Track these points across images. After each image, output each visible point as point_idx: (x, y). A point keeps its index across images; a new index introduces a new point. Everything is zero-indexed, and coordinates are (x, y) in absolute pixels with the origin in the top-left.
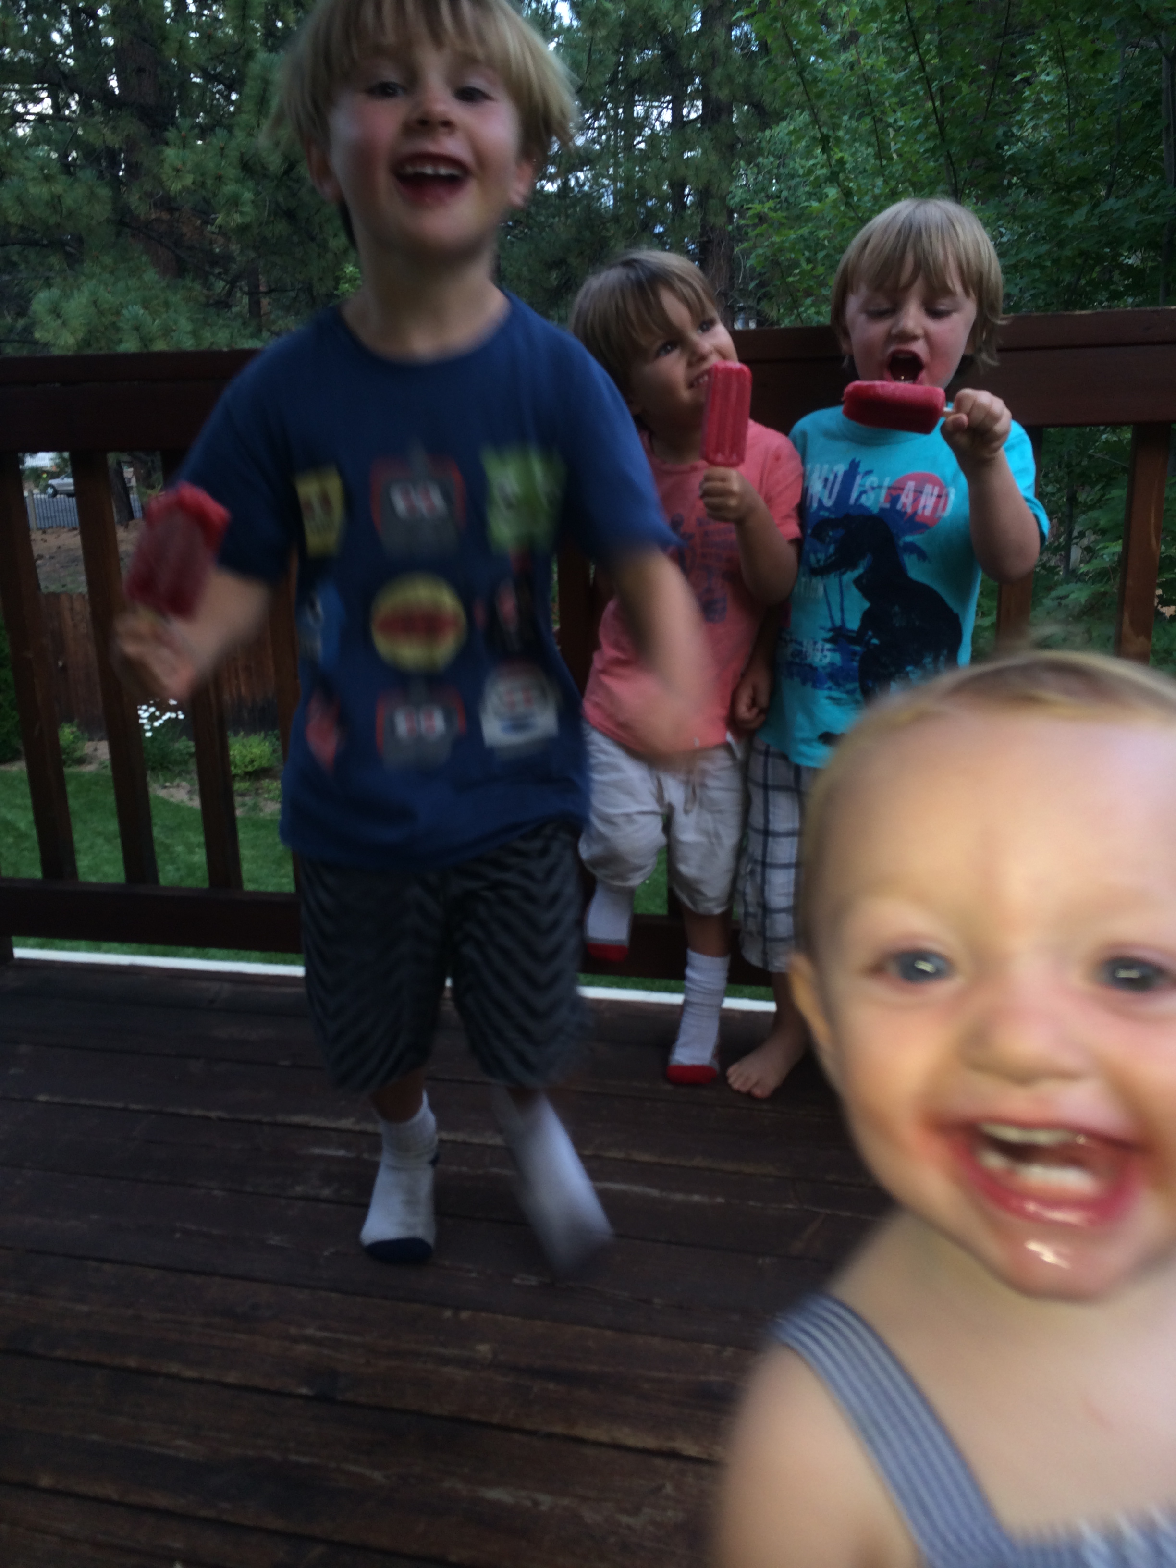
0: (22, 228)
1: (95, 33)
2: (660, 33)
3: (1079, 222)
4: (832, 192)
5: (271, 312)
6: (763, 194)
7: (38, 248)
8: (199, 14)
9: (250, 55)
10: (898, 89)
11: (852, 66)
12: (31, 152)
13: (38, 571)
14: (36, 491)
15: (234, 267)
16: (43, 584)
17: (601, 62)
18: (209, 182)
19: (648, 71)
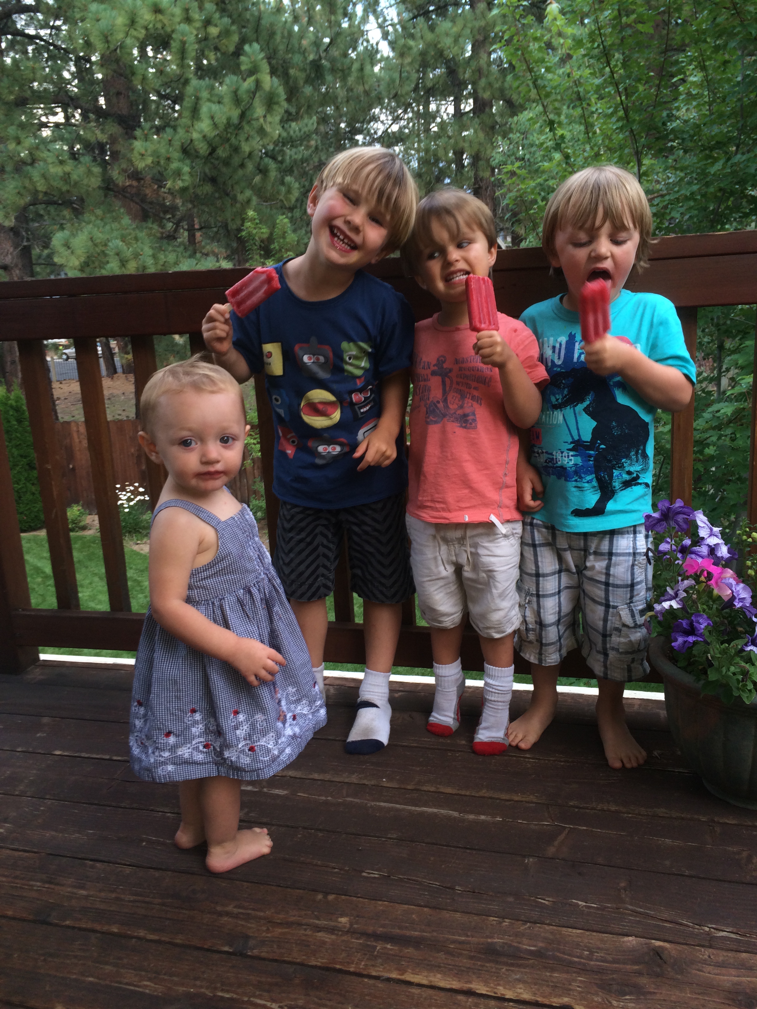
0: (46, 193)
1: (90, 72)
2: (445, 59)
3: (719, 170)
4: (557, 156)
5: (202, 241)
6: (513, 157)
7: (56, 206)
8: (155, 57)
9: (187, 82)
10: (598, 89)
11: (569, 75)
12: (51, 146)
13: (57, 407)
14: (55, 357)
15: (179, 214)
16: (60, 416)
17: (408, 78)
18: (162, 162)
19: (438, 83)
